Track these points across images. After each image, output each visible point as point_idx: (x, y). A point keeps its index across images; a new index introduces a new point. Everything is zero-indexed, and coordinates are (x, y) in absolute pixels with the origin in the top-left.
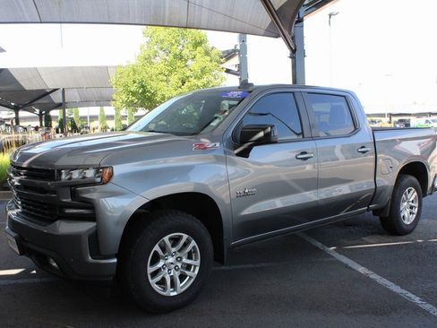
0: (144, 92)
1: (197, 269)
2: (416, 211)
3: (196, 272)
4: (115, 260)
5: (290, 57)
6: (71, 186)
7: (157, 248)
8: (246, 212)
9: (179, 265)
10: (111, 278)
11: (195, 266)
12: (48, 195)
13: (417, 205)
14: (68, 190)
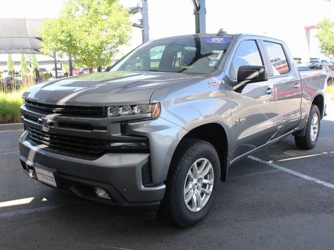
0: (70, 41)
1: (212, 186)
2: (317, 131)
3: (211, 189)
4: (164, 186)
5: (195, 14)
6: (121, 122)
7: (190, 172)
8: (241, 137)
9: (200, 185)
10: (159, 202)
11: (210, 185)
12: (94, 131)
13: (317, 126)
14: (118, 126)
